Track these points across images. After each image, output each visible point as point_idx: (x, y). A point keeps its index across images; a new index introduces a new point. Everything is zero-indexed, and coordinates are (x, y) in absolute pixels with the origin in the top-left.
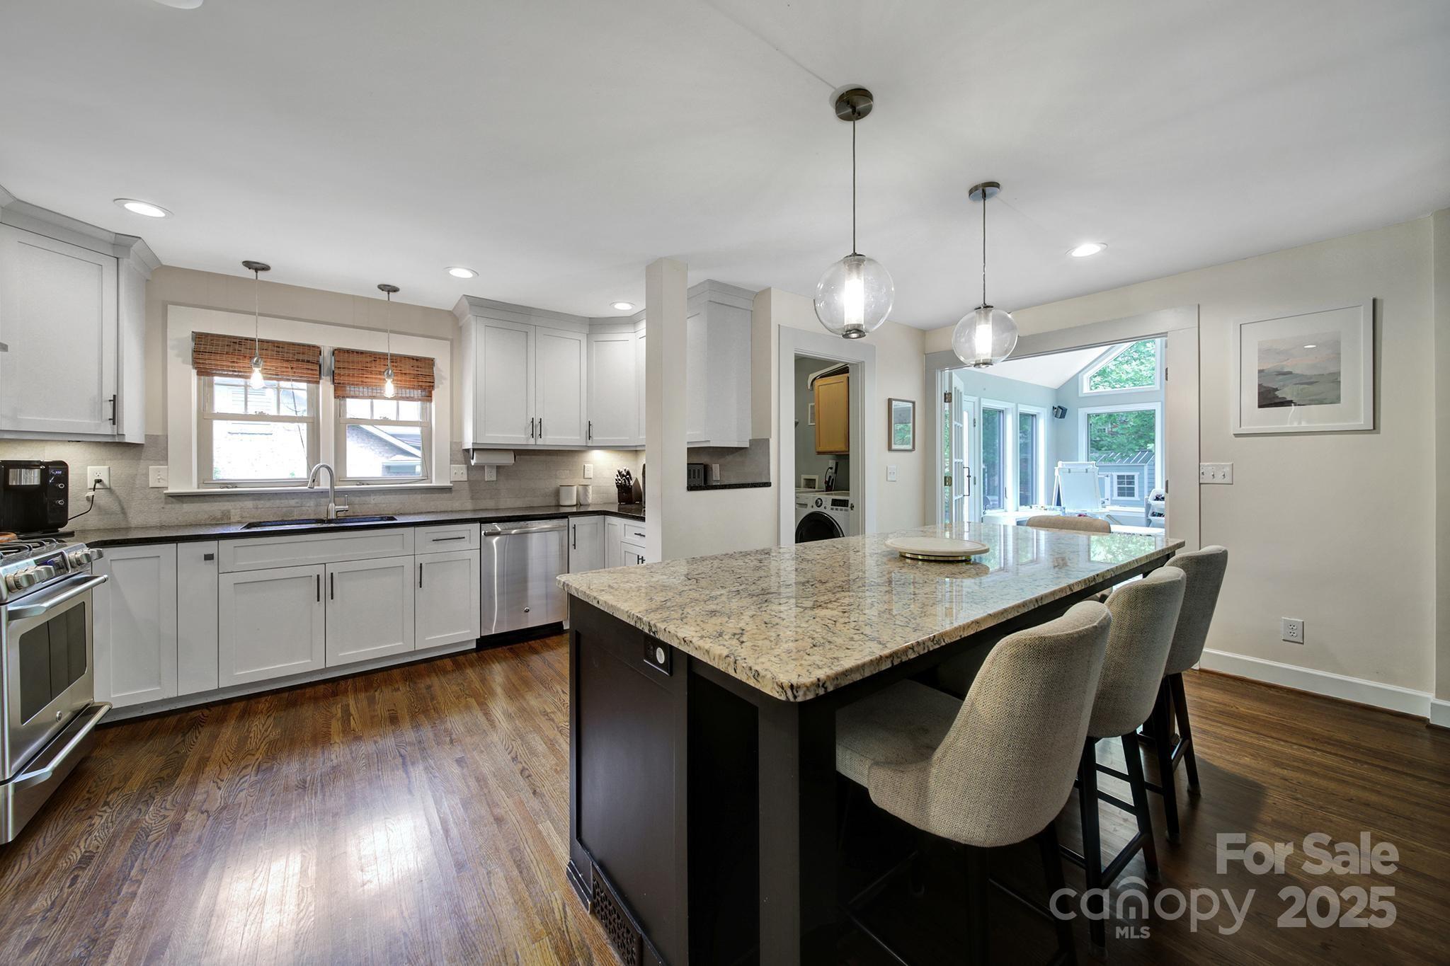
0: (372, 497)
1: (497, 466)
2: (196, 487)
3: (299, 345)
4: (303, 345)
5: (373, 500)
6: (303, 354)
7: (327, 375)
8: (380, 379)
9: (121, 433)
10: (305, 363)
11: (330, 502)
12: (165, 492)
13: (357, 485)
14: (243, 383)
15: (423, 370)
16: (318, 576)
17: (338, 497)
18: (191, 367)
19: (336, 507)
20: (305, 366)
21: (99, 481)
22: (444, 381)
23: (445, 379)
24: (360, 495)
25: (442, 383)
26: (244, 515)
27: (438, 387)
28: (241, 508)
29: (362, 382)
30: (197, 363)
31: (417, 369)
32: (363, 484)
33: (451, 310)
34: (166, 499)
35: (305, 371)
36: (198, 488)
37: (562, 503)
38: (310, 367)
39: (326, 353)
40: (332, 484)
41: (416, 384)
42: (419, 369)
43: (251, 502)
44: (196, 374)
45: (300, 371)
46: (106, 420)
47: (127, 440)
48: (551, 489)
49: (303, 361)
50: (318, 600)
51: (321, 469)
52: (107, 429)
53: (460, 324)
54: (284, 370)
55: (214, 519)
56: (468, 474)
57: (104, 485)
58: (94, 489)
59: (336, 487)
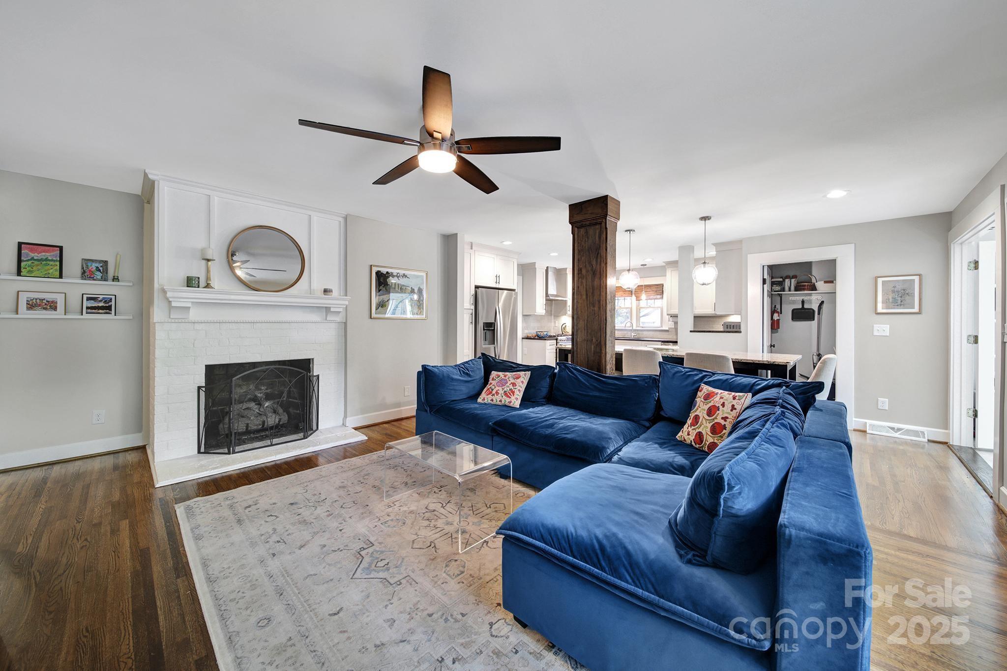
5: (645, 333)
19: (633, 334)
24: (641, 331)
27: (665, 294)
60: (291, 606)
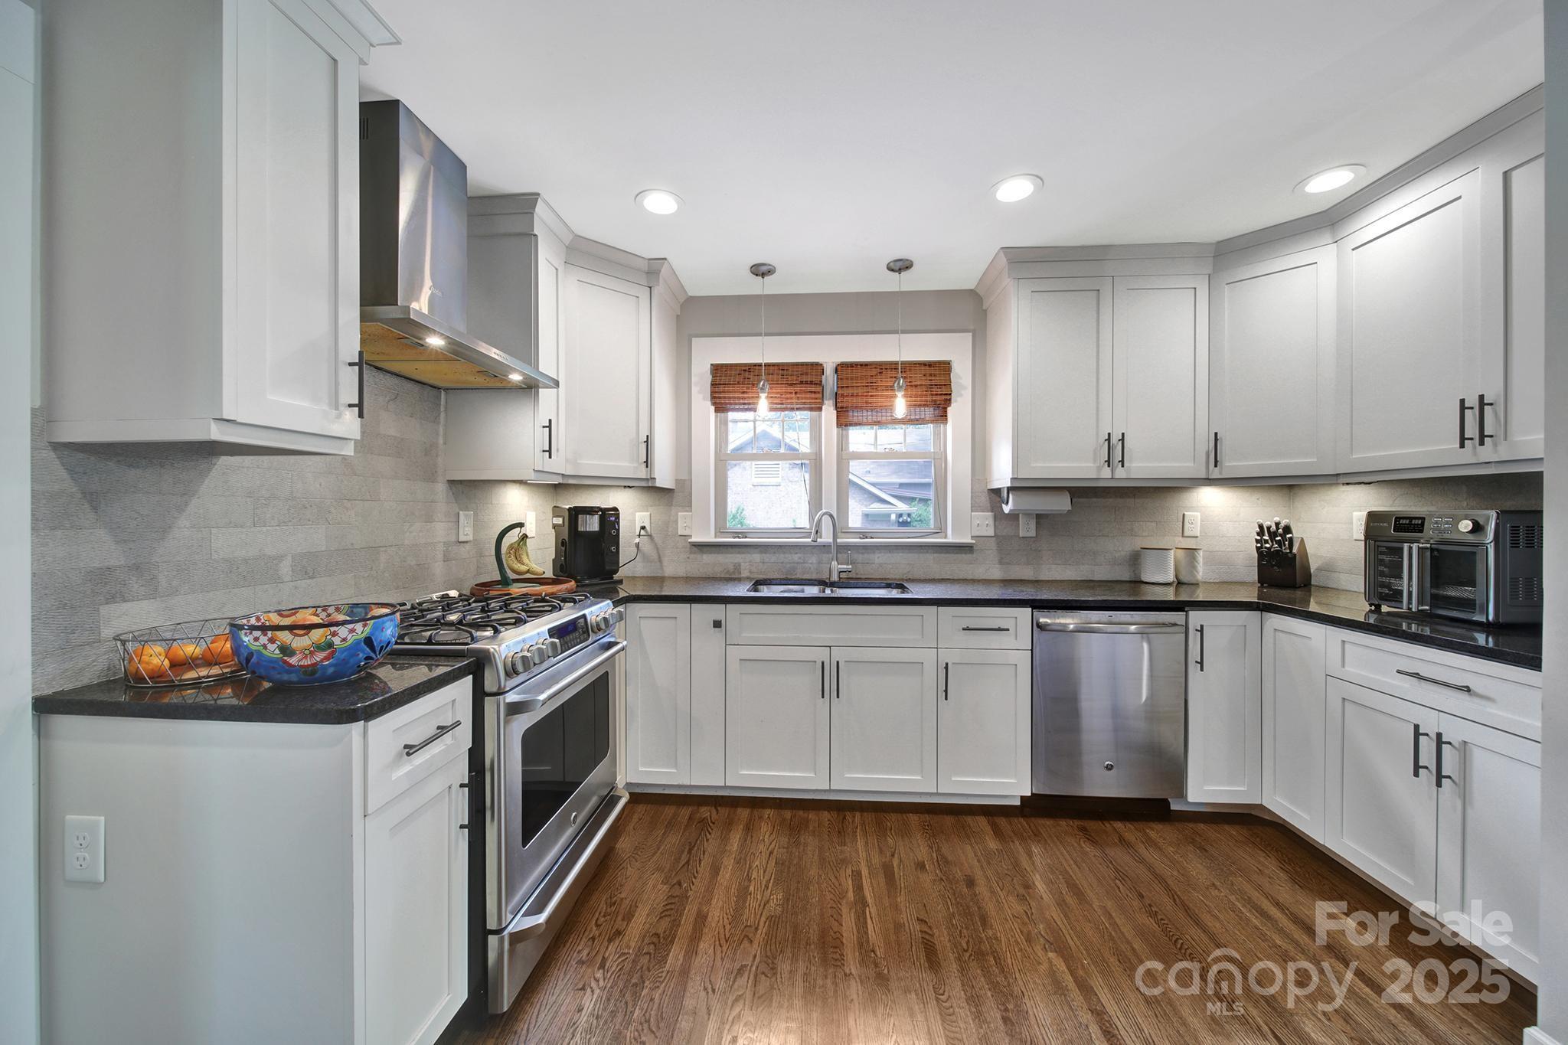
0: (877, 555)
1: (1037, 514)
2: (713, 536)
3: (802, 364)
4: (807, 364)
5: (878, 558)
6: (807, 374)
7: (830, 399)
8: (887, 396)
9: (652, 477)
10: (808, 385)
11: (832, 560)
12: (689, 540)
13: (860, 538)
14: (752, 418)
15: (938, 378)
16: (823, 663)
17: (841, 553)
18: (710, 403)
19: (839, 566)
20: (809, 389)
21: (643, 528)
22: (963, 392)
23: (965, 388)
24: (863, 551)
25: (961, 395)
26: (754, 569)
27: (956, 401)
28: (750, 562)
29: (867, 402)
30: (715, 397)
31: (930, 378)
32: (866, 538)
33: (972, 288)
34: (690, 548)
35: (808, 396)
36: (716, 537)
37: (1146, 577)
38: (813, 390)
39: (829, 371)
40: (835, 537)
41: (929, 398)
42: (933, 378)
43: (759, 555)
44: (713, 410)
45: (803, 396)
46: (641, 464)
47: (658, 484)
48: (1123, 553)
49: (806, 383)
50: (823, 697)
51: (823, 518)
52: (642, 473)
53: (984, 308)
54: (789, 396)
55: (728, 572)
56: (995, 525)
57: (646, 532)
58: (639, 536)
59: (839, 540)
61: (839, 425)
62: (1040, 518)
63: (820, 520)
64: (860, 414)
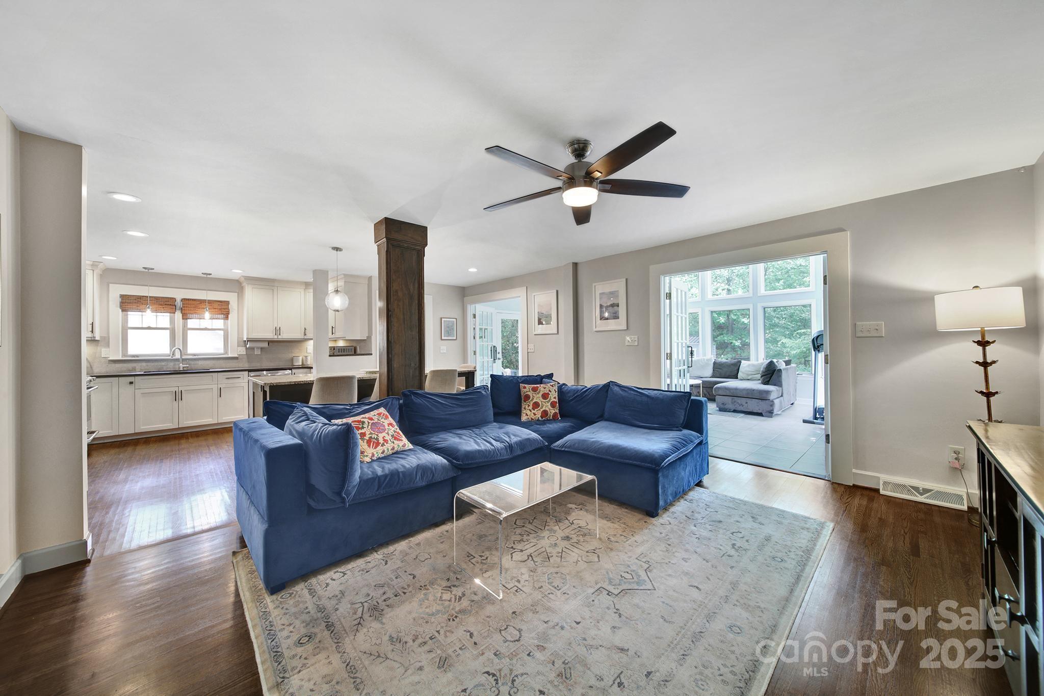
1: (259, 348)
2: (121, 357)
3: (166, 298)
5: (200, 362)
6: (168, 301)
7: (179, 310)
8: (203, 311)
9: (94, 336)
10: (169, 305)
11: (180, 364)
12: (108, 359)
13: (193, 356)
14: (142, 314)
15: (224, 306)
16: (176, 391)
17: (184, 361)
18: (119, 308)
19: (183, 365)
23: (235, 310)
24: (194, 360)
25: (233, 312)
26: (143, 367)
27: (231, 314)
29: (195, 312)
30: (122, 307)
31: (221, 306)
32: (196, 356)
33: (237, 280)
34: (108, 362)
35: (169, 309)
37: (294, 363)
38: (171, 307)
39: (178, 300)
41: (220, 312)
43: (146, 363)
44: (121, 311)
46: (89, 332)
48: (288, 357)
50: (175, 401)
51: (176, 349)
52: (90, 335)
53: (242, 287)
54: (160, 308)
56: (246, 351)
59: (183, 357)
60: (708, 619)
61: (183, 319)
62: (262, 349)
63: (174, 350)
64: (192, 315)
